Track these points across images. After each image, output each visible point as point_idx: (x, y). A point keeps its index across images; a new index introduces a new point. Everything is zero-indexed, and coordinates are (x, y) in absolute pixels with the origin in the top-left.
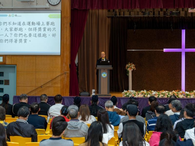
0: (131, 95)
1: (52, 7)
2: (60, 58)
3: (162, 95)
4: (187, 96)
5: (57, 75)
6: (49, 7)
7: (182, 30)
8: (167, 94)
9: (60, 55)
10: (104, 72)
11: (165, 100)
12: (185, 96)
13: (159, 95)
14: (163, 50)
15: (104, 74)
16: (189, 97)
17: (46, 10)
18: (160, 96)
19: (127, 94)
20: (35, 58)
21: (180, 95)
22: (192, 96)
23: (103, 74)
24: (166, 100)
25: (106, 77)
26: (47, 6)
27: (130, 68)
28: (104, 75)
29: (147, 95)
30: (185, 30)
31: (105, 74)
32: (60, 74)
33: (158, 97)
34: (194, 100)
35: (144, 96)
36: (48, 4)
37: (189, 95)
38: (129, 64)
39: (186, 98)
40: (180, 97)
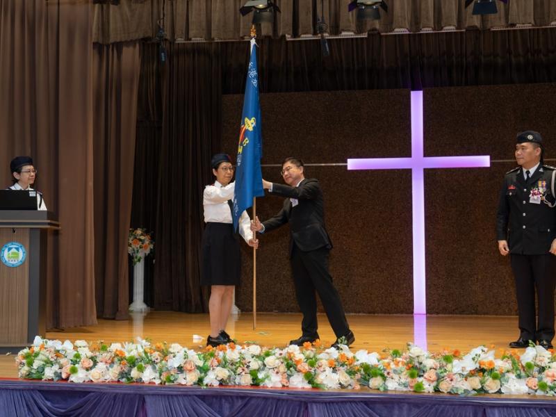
0: (56, 368)
3: (223, 373)
4: (364, 381)
7: (413, 93)
8: (255, 365)
12: (358, 376)
13: (204, 370)
14: (346, 162)
15: (14, 250)
16: (375, 382)
18: (212, 379)
19: (37, 364)
21: (329, 370)
22: (396, 377)
23: (10, 249)
24: (239, 403)
29: (141, 369)
30: (421, 93)
31: (17, 249)
33: (200, 381)
34: (406, 407)
35: (123, 374)
37: (375, 375)
39: (357, 394)
40: (325, 382)
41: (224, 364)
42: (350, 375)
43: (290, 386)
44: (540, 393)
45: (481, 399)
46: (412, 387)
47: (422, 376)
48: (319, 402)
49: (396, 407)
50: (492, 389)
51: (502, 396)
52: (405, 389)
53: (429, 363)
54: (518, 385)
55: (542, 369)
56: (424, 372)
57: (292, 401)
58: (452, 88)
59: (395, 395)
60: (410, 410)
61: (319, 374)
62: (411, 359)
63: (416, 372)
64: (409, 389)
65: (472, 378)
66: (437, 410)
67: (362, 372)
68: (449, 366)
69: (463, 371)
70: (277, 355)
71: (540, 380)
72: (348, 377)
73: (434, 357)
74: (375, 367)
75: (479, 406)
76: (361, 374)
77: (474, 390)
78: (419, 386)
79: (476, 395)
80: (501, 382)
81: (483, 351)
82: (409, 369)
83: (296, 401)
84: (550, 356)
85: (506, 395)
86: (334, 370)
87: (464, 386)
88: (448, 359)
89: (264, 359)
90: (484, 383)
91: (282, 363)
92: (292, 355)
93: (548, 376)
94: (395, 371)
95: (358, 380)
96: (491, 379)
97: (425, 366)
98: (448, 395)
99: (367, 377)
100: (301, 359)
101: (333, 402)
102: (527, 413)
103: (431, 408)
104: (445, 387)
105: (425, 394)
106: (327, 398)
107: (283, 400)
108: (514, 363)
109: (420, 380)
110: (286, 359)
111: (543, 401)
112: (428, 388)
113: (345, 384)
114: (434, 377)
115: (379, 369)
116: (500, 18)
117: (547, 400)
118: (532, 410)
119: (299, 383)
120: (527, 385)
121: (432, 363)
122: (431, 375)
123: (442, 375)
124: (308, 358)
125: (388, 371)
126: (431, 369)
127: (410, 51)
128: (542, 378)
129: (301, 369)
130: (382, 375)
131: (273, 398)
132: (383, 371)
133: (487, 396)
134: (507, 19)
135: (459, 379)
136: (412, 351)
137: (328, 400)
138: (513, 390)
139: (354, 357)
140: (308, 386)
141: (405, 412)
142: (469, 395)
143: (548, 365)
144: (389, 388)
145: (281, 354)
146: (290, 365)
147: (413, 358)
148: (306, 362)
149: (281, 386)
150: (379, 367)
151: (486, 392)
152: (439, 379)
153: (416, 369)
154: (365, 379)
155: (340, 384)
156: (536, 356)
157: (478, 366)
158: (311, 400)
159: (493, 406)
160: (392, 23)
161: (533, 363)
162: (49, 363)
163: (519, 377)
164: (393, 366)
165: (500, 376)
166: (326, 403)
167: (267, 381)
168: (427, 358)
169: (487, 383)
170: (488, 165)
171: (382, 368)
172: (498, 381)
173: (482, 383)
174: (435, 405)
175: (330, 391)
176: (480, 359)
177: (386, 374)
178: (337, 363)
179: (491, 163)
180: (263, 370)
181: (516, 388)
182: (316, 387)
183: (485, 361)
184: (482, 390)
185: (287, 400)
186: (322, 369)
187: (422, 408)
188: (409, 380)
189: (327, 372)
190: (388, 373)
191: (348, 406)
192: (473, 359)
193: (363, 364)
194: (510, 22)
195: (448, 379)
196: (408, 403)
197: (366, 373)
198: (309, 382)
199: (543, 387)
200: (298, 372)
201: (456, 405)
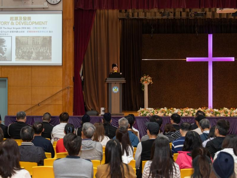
0: (149, 114)
1: (51, 7)
2: (61, 69)
3: (186, 114)
4: (216, 115)
5: (58, 91)
6: (47, 7)
7: (209, 35)
8: (192, 112)
9: (61, 65)
10: (115, 86)
11: (189, 120)
12: (214, 114)
13: (182, 113)
14: (186, 59)
16: (218, 115)
17: (43, 10)
18: (184, 115)
19: (144, 113)
20: (30, 69)
21: (208, 113)
22: (222, 114)
23: (114, 88)
25: (118, 92)
26: (46, 5)
27: (146, 81)
28: (116, 90)
29: (168, 113)
30: (212, 35)
31: (117, 88)
32: (61, 89)
33: (182, 115)
35: (165, 115)
36: (47, 3)
38: (145, 77)
39: (214, 117)
41: (186, 112)
52: (224, 116)
58: (222, 34)
69: (236, 112)
78: (227, 115)
82: (225, 112)
87: (236, 115)
88: (232, 110)
104: (232, 115)
112: (229, 116)
126: (229, 112)
132: (219, 113)
147: (225, 110)
152: (231, 114)
153: (227, 112)
162: (147, 112)
168: (228, 110)
170: (234, 60)
174: (230, 118)
175: (209, 116)
178: (210, 112)
179: (235, 60)
180: (194, 113)
188: (225, 114)
197: (216, 113)
201: (234, 118)
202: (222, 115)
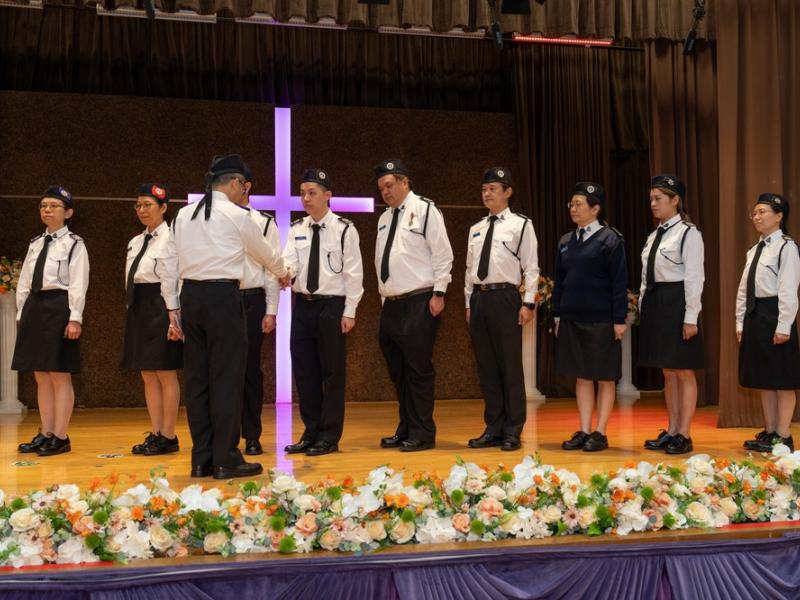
7: (278, 111)
12: (185, 532)
14: (186, 199)
16: (214, 542)
21: (132, 526)
22: (250, 530)
34: (265, 582)
37: (214, 530)
39: (181, 567)
40: (124, 550)
42: (172, 532)
43: (59, 562)
44: (472, 537)
45: (387, 557)
46: (275, 545)
47: (293, 524)
48: (110, 589)
49: (249, 584)
50: (402, 537)
51: (418, 549)
52: (264, 550)
53: (305, 501)
54: (440, 527)
55: (475, 499)
56: (296, 517)
57: (60, 591)
58: (329, 108)
59: (248, 563)
60: (273, 586)
61: (113, 536)
62: (275, 496)
63: (282, 519)
64: (272, 548)
65: (372, 523)
66: (317, 582)
67: (192, 524)
68: (337, 504)
69: (359, 512)
70: (36, 505)
71: (473, 517)
72: (167, 536)
73: (310, 491)
74: (214, 515)
75: (383, 569)
76: (190, 529)
77: (375, 541)
78: (289, 542)
79: (379, 550)
80: (415, 524)
81: (387, 475)
82: (272, 513)
83: (66, 591)
84: (485, 477)
85: (424, 546)
86: (143, 525)
87: (360, 537)
88: (334, 494)
89: (11, 513)
90: (391, 528)
91: (42, 521)
92: (63, 505)
93: (484, 510)
94: (248, 520)
95: (184, 540)
96: (401, 522)
97: (298, 508)
98: (336, 555)
99: (200, 534)
100: (79, 512)
101: (136, 587)
102: (455, 573)
103: (308, 580)
104: (329, 541)
105: (298, 557)
106: (126, 580)
107: (42, 592)
108: (434, 494)
109: (290, 531)
110: (50, 514)
111: (479, 551)
112: (302, 544)
113: (162, 549)
114: (312, 526)
115: (221, 519)
116: (391, 15)
117: (486, 550)
118: (463, 567)
119: (75, 554)
120: (454, 526)
121: (309, 501)
122: (307, 522)
123: (325, 522)
124: (94, 507)
125: (236, 521)
126: (307, 511)
127: (275, 55)
128: (475, 515)
129: (81, 528)
130: (226, 529)
131: (21, 591)
132: (227, 522)
133: (395, 551)
134: (400, 18)
135: (353, 526)
136: (276, 482)
137: (129, 583)
138: (434, 536)
139: (178, 502)
140: (93, 559)
141: (264, 592)
142: (368, 553)
143: (483, 491)
144: (238, 551)
145: (43, 504)
146: (60, 522)
147: (280, 495)
148: (91, 514)
149: (39, 562)
150: (221, 514)
151: (394, 542)
152: (320, 528)
153: (283, 514)
154: (196, 536)
155: (152, 549)
156: (467, 480)
157: (381, 502)
158: (96, 587)
159: (406, 567)
160: (250, 5)
161: (461, 490)
163: (442, 514)
164: (244, 511)
165: (414, 515)
166: (123, 589)
167: (12, 556)
168: (301, 493)
169: (395, 528)
170: (371, 209)
171: (226, 516)
172: (411, 525)
173: (387, 529)
174: (313, 574)
175: (133, 566)
176: (385, 492)
177: (232, 528)
178: (147, 513)
179: (375, 208)
180: (8, 534)
181: (439, 532)
182: (107, 558)
183: (394, 494)
184: (389, 541)
185: (50, 592)
186: (121, 526)
187: (293, 582)
188: (272, 533)
189: (128, 531)
190: (237, 526)
191: (164, 591)
192: (376, 493)
193: (193, 511)
194: (403, 22)
195: (335, 529)
196: (270, 576)
197: (198, 526)
198: (96, 551)
199: (478, 528)
200: (75, 534)
201: (347, 571)
202: (243, 544)
